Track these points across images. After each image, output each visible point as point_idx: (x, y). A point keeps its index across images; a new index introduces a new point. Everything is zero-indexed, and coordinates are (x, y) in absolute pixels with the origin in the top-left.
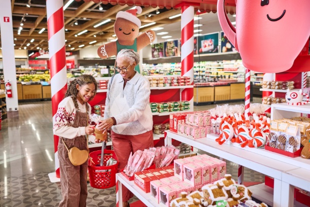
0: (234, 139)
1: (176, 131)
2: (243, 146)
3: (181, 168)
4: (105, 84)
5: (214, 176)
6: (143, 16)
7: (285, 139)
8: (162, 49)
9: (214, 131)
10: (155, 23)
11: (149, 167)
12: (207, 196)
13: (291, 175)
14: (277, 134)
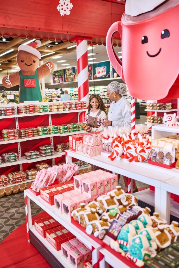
0: (123, 156)
1: (75, 150)
2: (131, 161)
3: (80, 183)
4: (11, 111)
5: (107, 188)
6: (44, 46)
7: (163, 154)
8: (61, 75)
9: (107, 150)
10: (54, 52)
11: (52, 183)
12: (101, 205)
13: (168, 183)
14: (157, 150)
